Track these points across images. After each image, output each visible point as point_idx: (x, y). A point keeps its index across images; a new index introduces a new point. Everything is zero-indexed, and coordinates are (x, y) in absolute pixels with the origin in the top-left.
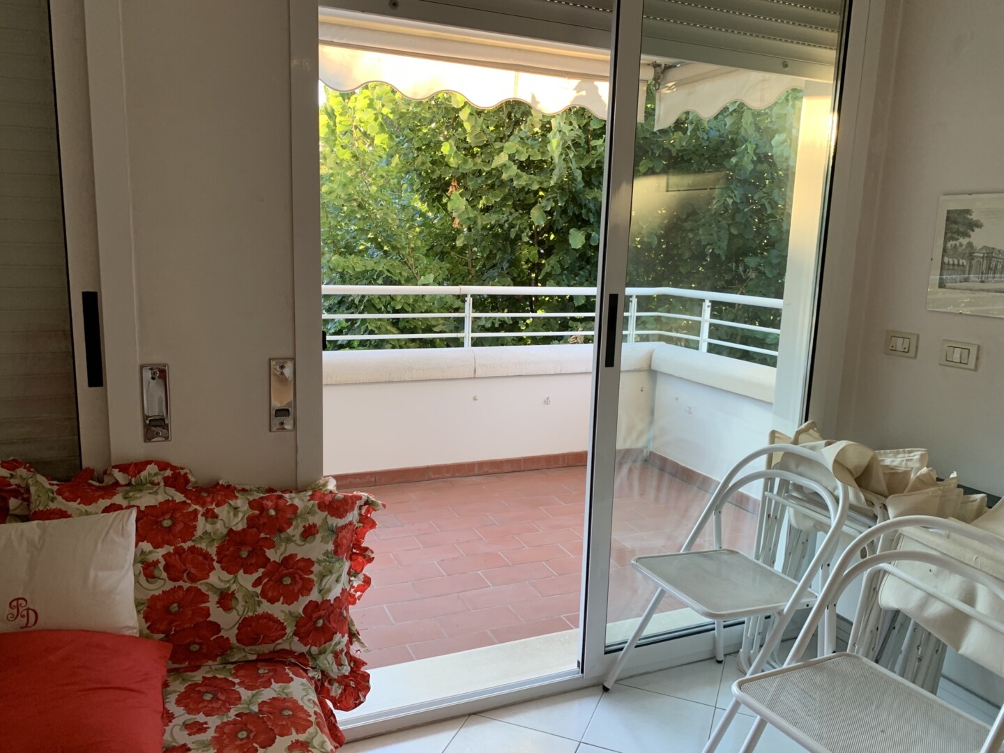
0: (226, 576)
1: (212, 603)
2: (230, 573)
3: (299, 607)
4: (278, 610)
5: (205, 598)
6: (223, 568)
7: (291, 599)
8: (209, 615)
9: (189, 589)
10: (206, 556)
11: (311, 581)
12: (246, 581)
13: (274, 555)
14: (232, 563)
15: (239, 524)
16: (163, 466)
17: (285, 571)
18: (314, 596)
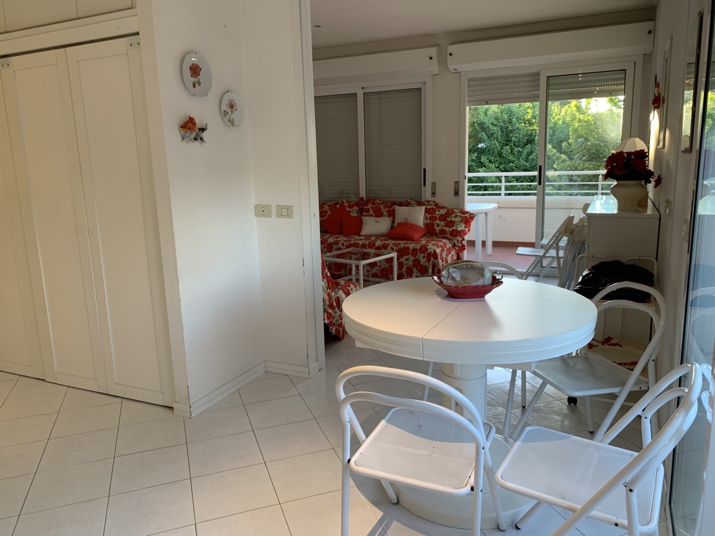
0: (439, 222)
1: (436, 226)
3: (451, 229)
4: (447, 229)
5: (434, 225)
6: (439, 220)
7: (450, 227)
8: (434, 227)
9: (432, 222)
10: (437, 218)
12: (442, 223)
13: (448, 219)
14: (441, 219)
15: (444, 213)
16: (434, 202)
17: (450, 223)
18: (454, 228)
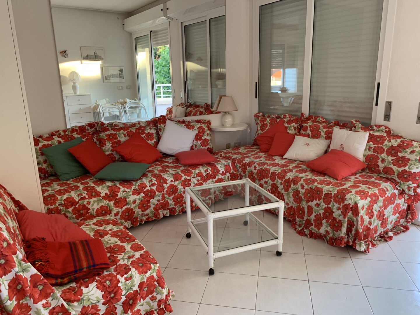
0: (386, 156)
1: (380, 161)
2: (387, 155)
3: (401, 169)
4: (395, 168)
5: (378, 159)
6: (386, 154)
7: (399, 166)
8: (378, 163)
9: (376, 155)
10: (384, 150)
11: (407, 164)
12: (390, 158)
13: (400, 155)
14: (389, 153)
15: (395, 145)
16: (386, 127)
17: (401, 160)
18: (407, 168)
